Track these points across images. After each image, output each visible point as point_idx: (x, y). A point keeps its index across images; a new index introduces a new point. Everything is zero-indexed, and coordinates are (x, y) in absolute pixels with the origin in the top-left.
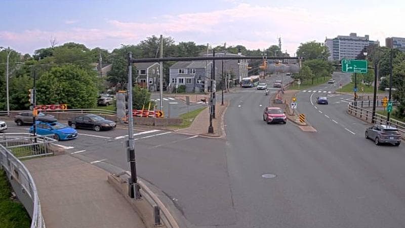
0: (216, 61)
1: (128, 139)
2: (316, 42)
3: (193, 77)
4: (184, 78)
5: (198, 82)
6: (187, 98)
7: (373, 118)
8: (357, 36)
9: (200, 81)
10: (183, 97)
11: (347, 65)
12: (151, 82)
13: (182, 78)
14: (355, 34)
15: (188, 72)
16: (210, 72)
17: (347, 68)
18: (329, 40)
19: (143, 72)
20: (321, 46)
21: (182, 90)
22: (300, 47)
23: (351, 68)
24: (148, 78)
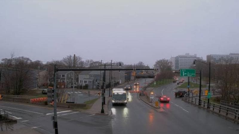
0: (106, 71)
1: (53, 115)
2: (165, 59)
3: (92, 80)
4: (87, 80)
5: (95, 83)
6: (89, 92)
7: (199, 102)
8: (190, 54)
9: (96, 82)
10: (86, 91)
11: (183, 72)
12: (68, 82)
13: (86, 80)
14: (189, 54)
15: (90, 77)
16: (103, 77)
17: (184, 74)
18: (173, 58)
19: (63, 76)
20: (168, 61)
21: (86, 87)
22: (156, 62)
23: (186, 74)
24: (66, 79)
